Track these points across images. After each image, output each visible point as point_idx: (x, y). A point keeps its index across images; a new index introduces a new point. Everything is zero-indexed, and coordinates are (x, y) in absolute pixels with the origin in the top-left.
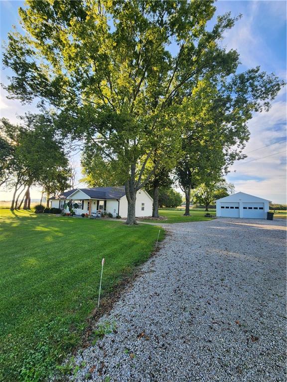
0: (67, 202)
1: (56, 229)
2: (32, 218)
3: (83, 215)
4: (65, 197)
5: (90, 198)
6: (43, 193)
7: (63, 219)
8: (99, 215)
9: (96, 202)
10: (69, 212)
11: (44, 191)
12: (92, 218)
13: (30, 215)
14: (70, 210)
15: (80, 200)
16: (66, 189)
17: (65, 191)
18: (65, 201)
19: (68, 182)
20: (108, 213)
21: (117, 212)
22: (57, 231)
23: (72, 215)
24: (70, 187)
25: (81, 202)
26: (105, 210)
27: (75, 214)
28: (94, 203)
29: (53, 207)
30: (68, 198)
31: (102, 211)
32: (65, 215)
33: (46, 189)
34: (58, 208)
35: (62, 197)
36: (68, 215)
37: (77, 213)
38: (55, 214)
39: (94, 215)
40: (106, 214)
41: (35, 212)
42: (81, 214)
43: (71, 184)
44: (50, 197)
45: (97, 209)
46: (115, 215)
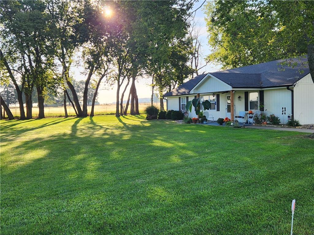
0: (191, 99)
1: (182, 144)
2: (144, 128)
3: (221, 121)
4: (187, 91)
5: (229, 88)
6: (153, 87)
7: (188, 129)
8: (251, 120)
9: (243, 96)
10: (196, 117)
11: (155, 83)
12: (238, 127)
13: (141, 122)
14: (197, 112)
15: (214, 94)
16: (186, 77)
17: (186, 81)
18: (187, 98)
19: (188, 64)
20: (268, 115)
21: (288, 112)
22: (183, 148)
23: (202, 122)
24: (192, 72)
25: (215, 97)
26: (262, 109)
27: (206, 120)
28: (239, 97)
29: (170, 109)
30: (192, 92)
31: (256, 112)
32: (190, 121)
33: (156, 80)
34: (178, 110)
35: (183, 90)
36: (195, 121)
37: (209, 118)
38: (174, 119)
39: (240, 120)
40: (264, 117)
41: (147, 118)
42: (216, 119)
43: (194, 68)
44: (164, 93)
45: (246, 109)
46: (284, 119)
